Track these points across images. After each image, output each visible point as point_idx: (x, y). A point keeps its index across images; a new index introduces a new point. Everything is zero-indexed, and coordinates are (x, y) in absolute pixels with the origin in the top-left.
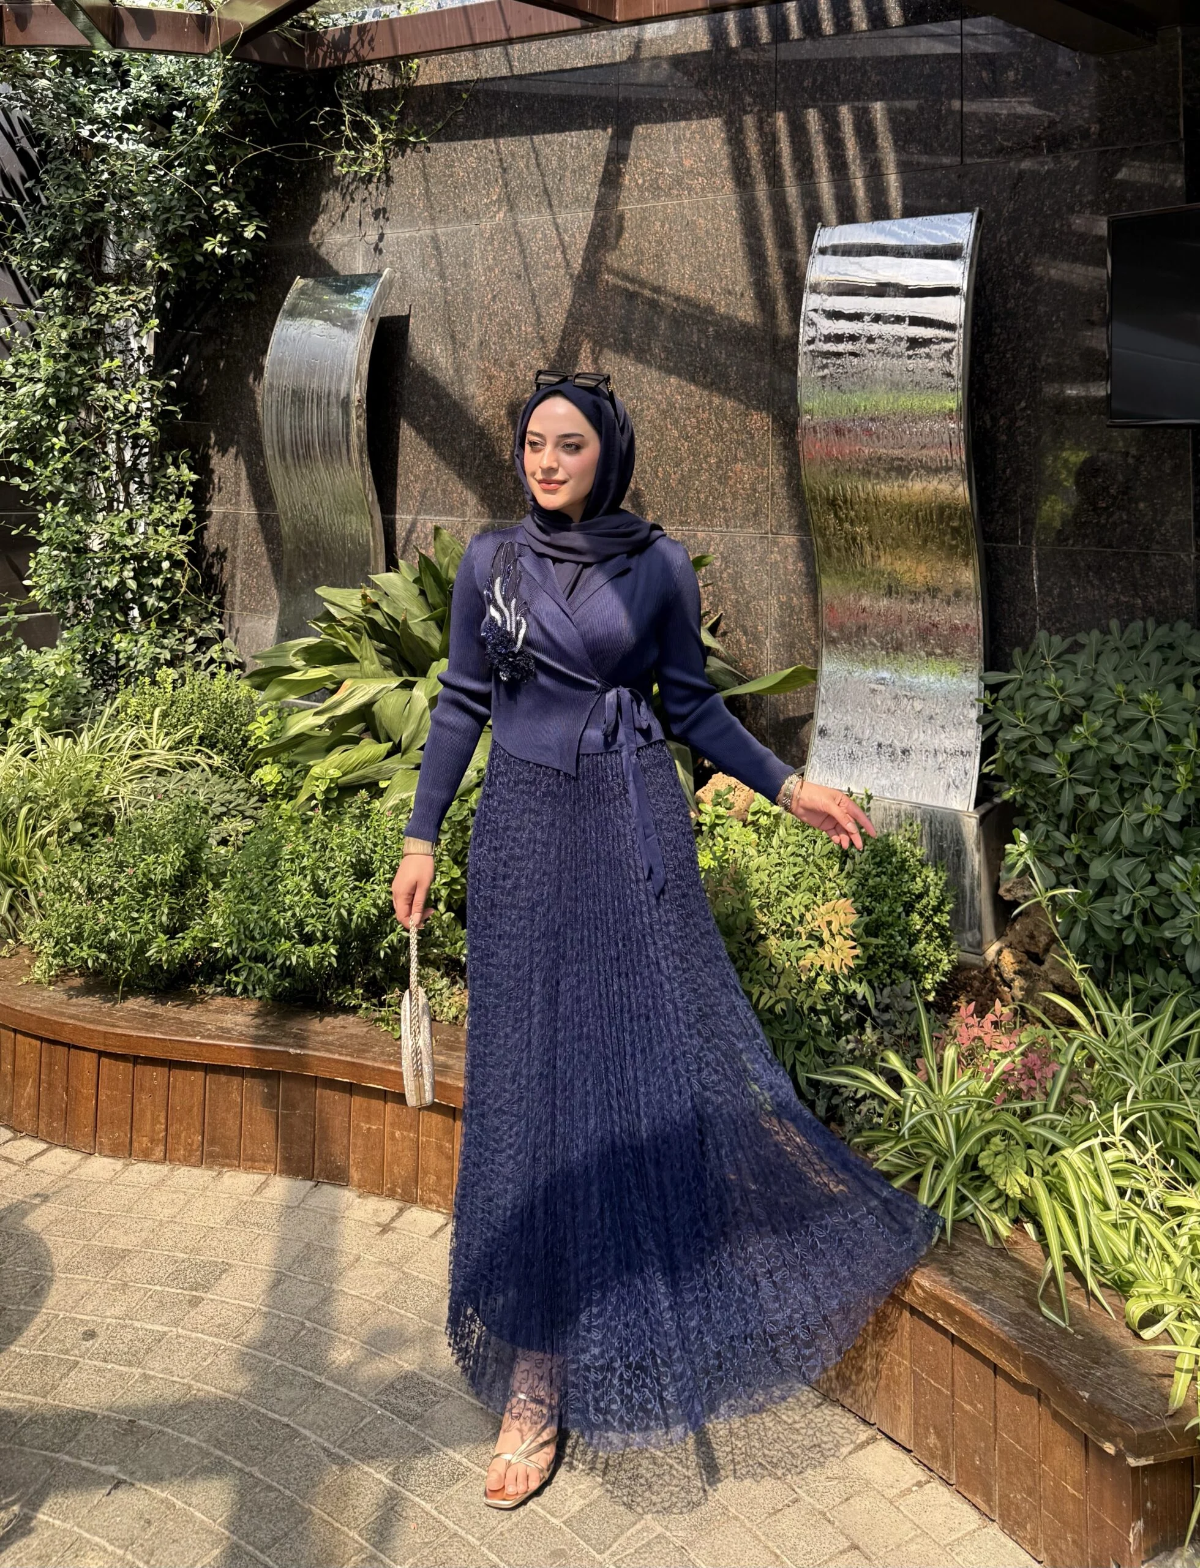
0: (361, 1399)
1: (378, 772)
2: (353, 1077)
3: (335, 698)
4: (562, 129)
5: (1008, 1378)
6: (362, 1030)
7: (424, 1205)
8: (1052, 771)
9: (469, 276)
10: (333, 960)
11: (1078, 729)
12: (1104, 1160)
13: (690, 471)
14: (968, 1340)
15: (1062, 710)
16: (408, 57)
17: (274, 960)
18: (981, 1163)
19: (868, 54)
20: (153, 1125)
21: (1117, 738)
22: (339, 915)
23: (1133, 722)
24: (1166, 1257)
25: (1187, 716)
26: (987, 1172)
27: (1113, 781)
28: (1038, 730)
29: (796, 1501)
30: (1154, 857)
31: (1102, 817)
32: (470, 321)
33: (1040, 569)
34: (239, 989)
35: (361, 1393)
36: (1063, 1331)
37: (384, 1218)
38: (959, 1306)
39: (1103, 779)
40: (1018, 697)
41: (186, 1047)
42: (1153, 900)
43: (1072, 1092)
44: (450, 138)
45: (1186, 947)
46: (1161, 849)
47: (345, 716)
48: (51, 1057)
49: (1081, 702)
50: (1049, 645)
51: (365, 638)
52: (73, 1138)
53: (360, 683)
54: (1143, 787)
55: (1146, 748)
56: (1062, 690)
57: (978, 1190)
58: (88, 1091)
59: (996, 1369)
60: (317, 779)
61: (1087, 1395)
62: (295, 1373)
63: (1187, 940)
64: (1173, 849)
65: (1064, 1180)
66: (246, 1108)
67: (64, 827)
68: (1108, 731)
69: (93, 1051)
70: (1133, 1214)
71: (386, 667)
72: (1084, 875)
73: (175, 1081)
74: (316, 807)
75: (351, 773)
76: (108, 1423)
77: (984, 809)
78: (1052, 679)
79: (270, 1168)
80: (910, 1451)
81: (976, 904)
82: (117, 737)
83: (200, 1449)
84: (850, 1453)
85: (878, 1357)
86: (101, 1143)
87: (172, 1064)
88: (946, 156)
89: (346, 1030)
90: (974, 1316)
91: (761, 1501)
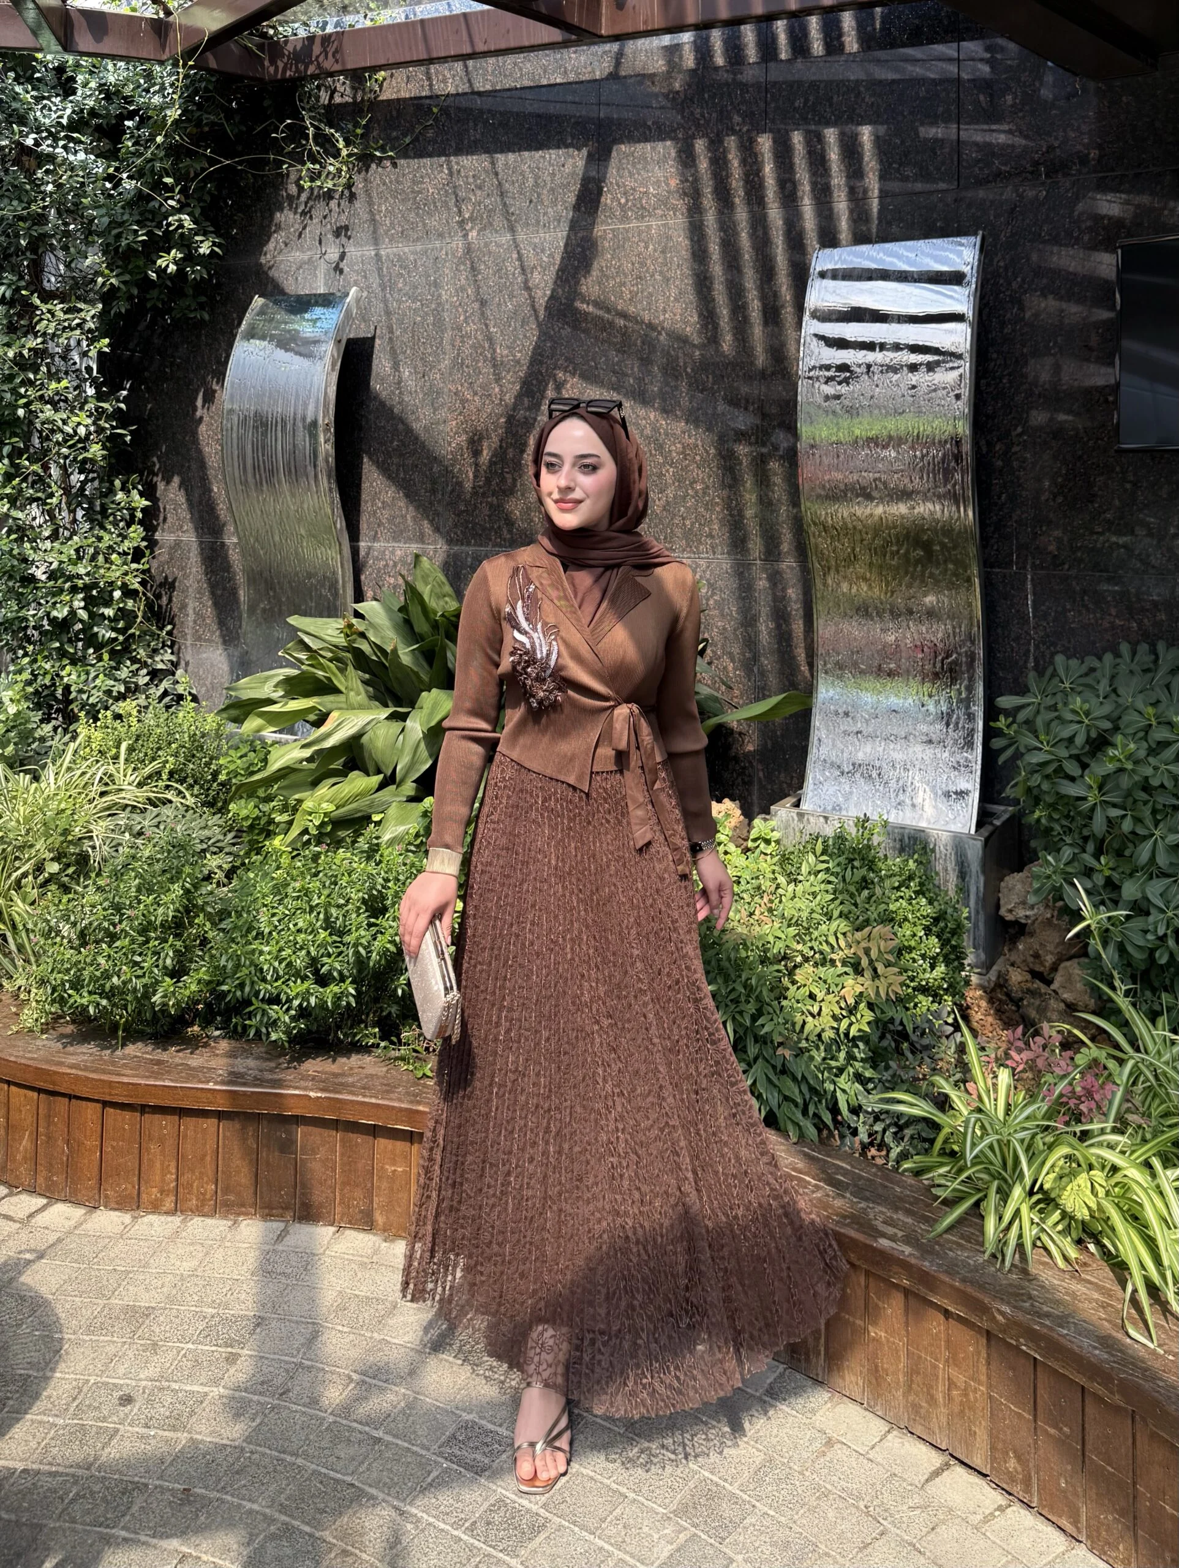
0: (424, 1452)
1: (370, 806)
2: (378, 1119)
3: (323, 729)
4: (540, 146)
5: (1099, 1399)
6: (381, 1070)
8: (1082, 793)
9: (440, 296)
10: (352, 1000)
11: (1111, 752)
12: (1167, 1179)
13: (675, 497)
14: (1056, 1365)
15: (1088, 732)
16: (375, 69)
17: (289, 1000)
18: (1046, 1187)
19: (862, 76)
20: (163, 1175)
21: (1151, 759)
22: (357, 953)
23: (1167, 744)
26: (1053, 1195)
27: (1146, 803)
28: (1063, 753)
29: (882, 1534)
31: (1136, 838)
32: (441, 343)
33: (1035, 593)
34: (252, 1033)
35: (423, 1447)
36: (1153, 1352)
38: (1045, 1331)
39: (1135, 802)
40: (1039, 722)
41: (199, 1094)
43: (1128, 1110)
44: (420, 156)
47: (332, 749)
48: (49, 1110)
49: (1108, 726)
50: (1068, 669)
51: (350, 668)
52: (75, 1192)
53: (349, 714)
54: (1175, 808)
56: (1087, 714)
57: (1043, 1212)
58: (92, 1142)
59: (1084, 1390)
60: (310, 814)
62: (351, 1430)
65: (1141, 1205)
66: (264, 1154)
67: (39, 868)
68: (1142, 753)
69: (98, 1101)
71: (371, 698)
72: (1113, 896)
73: (186, 1129)
74: (308, 842)
75: (343, 806)
76: (162, 1493)
77: (986, 831)
78: (1077, 702)
79: (289, 1215)
80: (985, 1476)
81: (981, 925)
82: (84, 773)
83: (265, 1515)
84: (927, 1481)
85: (951, 1384)
86: (106, 1196)
87: (182, 1112)
88: (942, 180)
89: (365, 1071)
90: (1062, 1341)
91: (849, 1535)
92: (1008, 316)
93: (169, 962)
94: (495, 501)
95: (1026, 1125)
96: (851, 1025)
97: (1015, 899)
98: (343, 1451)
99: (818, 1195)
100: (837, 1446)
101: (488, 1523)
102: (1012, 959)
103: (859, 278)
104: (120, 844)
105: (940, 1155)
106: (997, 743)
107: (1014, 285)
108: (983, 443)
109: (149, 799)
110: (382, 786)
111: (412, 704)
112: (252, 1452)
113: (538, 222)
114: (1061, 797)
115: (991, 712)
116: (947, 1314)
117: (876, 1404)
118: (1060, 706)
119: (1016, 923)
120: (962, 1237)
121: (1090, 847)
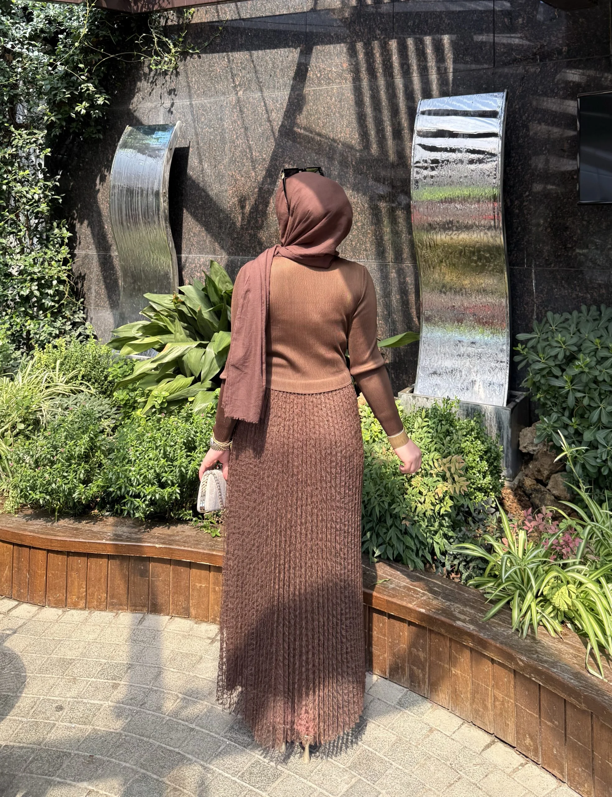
0: (217, 736)
1: (188, 393)
2: (191, 559)
3: (163, 353)
4: (275, 47)
5: (575, 707)
6: (193, 533)
8: (562, 384)
9: (223, 125)
10: (178, 496)
11: (577, 363)
14: (551, 689)
15: (565, 352)
16: (188, 7)
17: (145, 496)
18: (546, 593)
19: (443, 9)
20: (79, 589)
21: (598, 367)
22: (181, 471)
23: (606, 359)
26: (548, 598)
27: (595, 390)
28: (552, 364)
29: (459, 779)
31: (591, 408)
32: (224, 150)
33: (536, 280)
34: (126, 513)
35: (217, 732)
36: (602, 681)
37: (212, 635)
38: (544, 670)
39: (590, 389)
40: (539, 347)
41: (97, 546)
43: (588, 553)
44: (212, 51)
47: (168, 363)
48: (19, 554)
49: (575, 349)
50: (553, 319)
51: (177, 321)
52: (33, 598)
53: (176, 345)
56: (564, 343)
57: (543, 607)
58: (42, 572)
59: (566, 702)
60: (156, 397)
62: (178, 724)
65: (595, 602)
66: (132, 577)
67: (14, 427)
68: (594, 364)
69: (45, 550)
71: (188, 336)
72: (579, 439)
73: (91, 564)
74: (155, 412)
75: (173, 393)
76: (79, 758)
77: (512, 405)
78: (559, 337)
79: (145, 610)
80: (514, 747)
81: (510, 455)
82: (37, 377)
83: (132, 769)
84: (483, 750)
85: (496, 699)
86: (49, 600)
87: (89, 555)
88: (486, 63)
89: (185, 533)
90: (554, 675)
91: (442, 779)
92: (521, 134)
93: (82, 476)
94: (253, 233)
95: (534, 560)
96: (441, 508)
97: (527, 441)
98: (173, 735)
99: (424, 598)
100: (435, 732)
101: (251, 773)
102: (526, 473)
103: (443, 115)
104: (56, 414)
105: (488, 577)
106: (517, 359)
107: (524, 118)
108: (508, 200)
109: (71, 390)
110: (194, 382)
111: (209, 339)
112: (126, 736)
113: (274, 86)
114: (551, 387)
115: (514, 342)
116: (493, 661)
117: (456, 710)
118: (550, 339)
119: (528, 454)
120: (500, 620)
121: (567, 413)
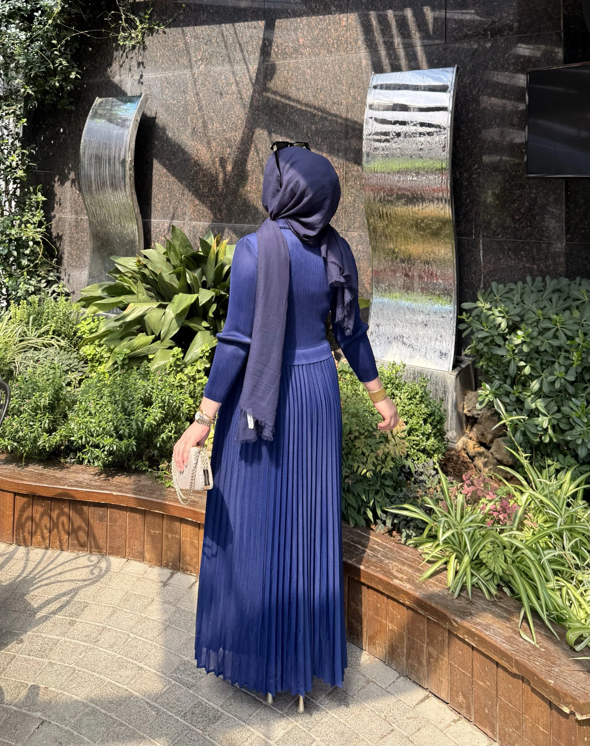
1: (148, 351)
2: (146, 507)
3: (126, 312)
5: (505, 669)
6: (148, 483)
7: (184, 571)
8: (504, 353)
10: (134, 448)
11: (518, 332)
14: (483, 650)
15: (507, 322)
17: (104, 447)
18: (481, 557)
20: (43, 530)
21: (540, 337)
22: (137, 424)
23: (548, 329)
24: (580, 605)
25: (576, 327)
26: (484, 561)
27: (537, 359)
28: (494, 333)
29: (392, 731)
30: (559, 399)
31: (532, 377)
33: (484, 250)
34: (86, 462)
36: (534, 647)
37: (165, 579)
38: (477, 632)
39: (532, 358)
40: (482, 315)
41: (59, 491)
42: (558, 420)
44: (177, 26)
45: (578, 445)
46: (563, 394)
47: (130, 322)
49: (518, 319)
50: (498, 289)
51: (139, 282)
52: (2, 536)
53: (138, 305)
54: (553, 362)
55: (555, 343)
56: (507, 313)
57: (478, 570)
58: (9, 512)
59: (497, 664)
60: (118, 354)
61: (552, 682)
62: (128, 662)
63: (579, 442)
64: (569, 394)
65: (529, 568)
66: (91, 522)
68: (535, 334)
69: (13, 493)
70: (563, 584)
71: (150, 297)
72: (520, 406)
73: (54, 507)
74: (117, 368)
75: (134, 350)
77: (457, 370)
78: (502, 307)
79: (103, 552)
80: (447, 703)
81: (454, 418)
82: (12, 330)
84: (417, 704)
85: (430, 655)
87: (52, 500)
89: (141, 483)
90: (486, 638)
91: (375, 730)
93: (46, 425)
94: (213, 200)
95: (472, 525)
96: (382, 469)
97: (472, 405)
100: (371, 684)
102: (470, 435)
103: (394, 89)
104: (28, 366)
105: (427, 537)
106: (462, 326)
107: (474, 93)
108: (457, 173)
109: (43, 344)
110: (154, 341)
111: (170, 300)
114: (493, 355)
115: (460, 311)
116: (428, 620)
117: (392, 663)
118: (493, 308)
119: (472, 417)
120: (437, 580)
121: (509, 381)
